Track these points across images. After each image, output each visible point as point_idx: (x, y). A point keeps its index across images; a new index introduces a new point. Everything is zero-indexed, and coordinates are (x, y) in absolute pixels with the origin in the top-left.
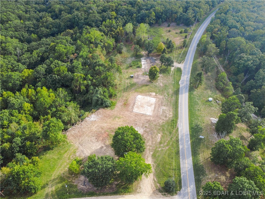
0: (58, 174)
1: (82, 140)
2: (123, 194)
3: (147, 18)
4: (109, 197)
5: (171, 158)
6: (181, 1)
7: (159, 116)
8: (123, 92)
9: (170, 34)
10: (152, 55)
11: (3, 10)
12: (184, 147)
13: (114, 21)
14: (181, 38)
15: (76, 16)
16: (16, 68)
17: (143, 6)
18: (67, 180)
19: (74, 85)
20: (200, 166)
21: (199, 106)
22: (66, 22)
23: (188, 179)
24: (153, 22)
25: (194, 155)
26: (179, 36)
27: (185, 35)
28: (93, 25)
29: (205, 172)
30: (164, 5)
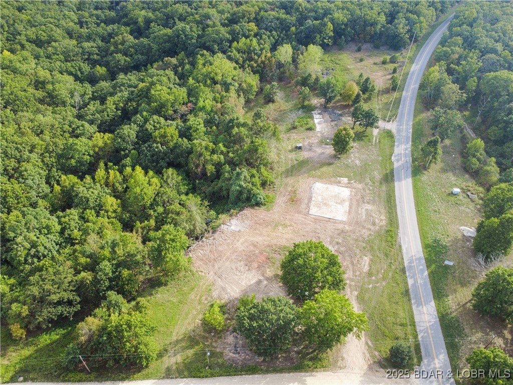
0: (183, 331)
1: (219, 268)
2: (312, 371)
3: (318, 35)
4: (287, 375)
5: (394, 303)
6: (380, 1)
7: (361, 222)
8: (286, 177)
9: (362, 64)
10: (333, 107)
11: (38, 21)
12: (416, 282)
13: (255, 40)
14: (386, 73)
15: (181, 31)
16: (78, 132)
17: (309, 13)
18: (203, 343)
19: (194, 164)
20: (453, 318)
21: (434, 204)
22: (162, 43)
23: (432, 342)
24: (330, 42)
25: (438, 297)
26: (380, 69)
27: (392, 66)
28: (214, 47)
29: (464, 330)
30: (349, 9)
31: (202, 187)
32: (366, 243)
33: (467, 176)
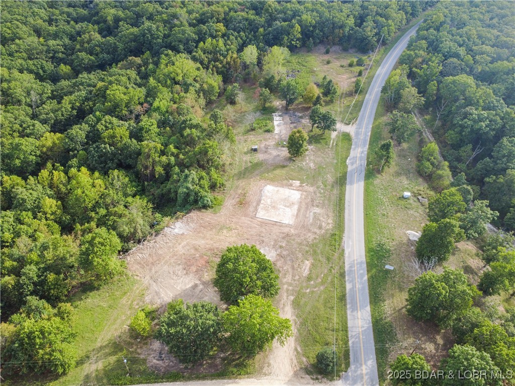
0: (108, 337)
1: (156, 272)
2: (236, 378)
3: (286, 37)
4: (209, 382)
5: (329, 308)
7: (307, 225)
8: (238, 179)
9: (329, 67)
10: (295, 109)
11: (4, 18)
12: (354, 286)
13: (221, 42)
14: (351, 75)
15: (147, 30)
16: (28, 131)
17: (278, 14)
18: (127, 350)
19: (143, 165)
20: (386, 323)
21: (384, 208)
22: (128, 42)
23: (362, 348)
24: (297, 44)
25: (374, 302)
26: (346, 72)
27: (358, 69)
28: (179, 47)
29: (396, 335)
30: (318, 11)
31: (151, 188)
32: (310, 247)
33: (421, 180)
